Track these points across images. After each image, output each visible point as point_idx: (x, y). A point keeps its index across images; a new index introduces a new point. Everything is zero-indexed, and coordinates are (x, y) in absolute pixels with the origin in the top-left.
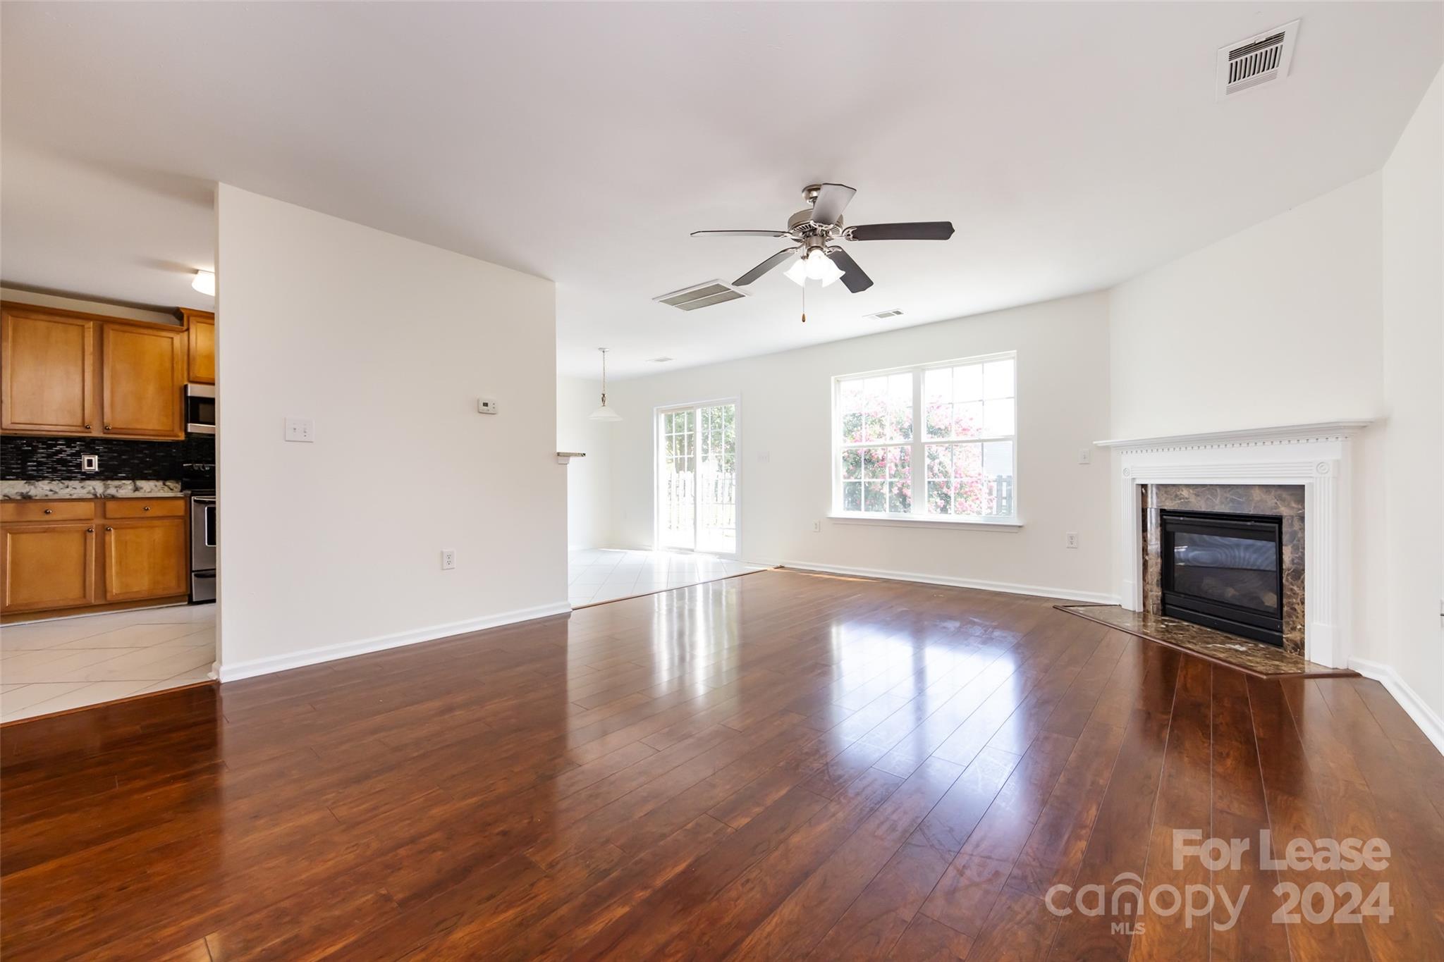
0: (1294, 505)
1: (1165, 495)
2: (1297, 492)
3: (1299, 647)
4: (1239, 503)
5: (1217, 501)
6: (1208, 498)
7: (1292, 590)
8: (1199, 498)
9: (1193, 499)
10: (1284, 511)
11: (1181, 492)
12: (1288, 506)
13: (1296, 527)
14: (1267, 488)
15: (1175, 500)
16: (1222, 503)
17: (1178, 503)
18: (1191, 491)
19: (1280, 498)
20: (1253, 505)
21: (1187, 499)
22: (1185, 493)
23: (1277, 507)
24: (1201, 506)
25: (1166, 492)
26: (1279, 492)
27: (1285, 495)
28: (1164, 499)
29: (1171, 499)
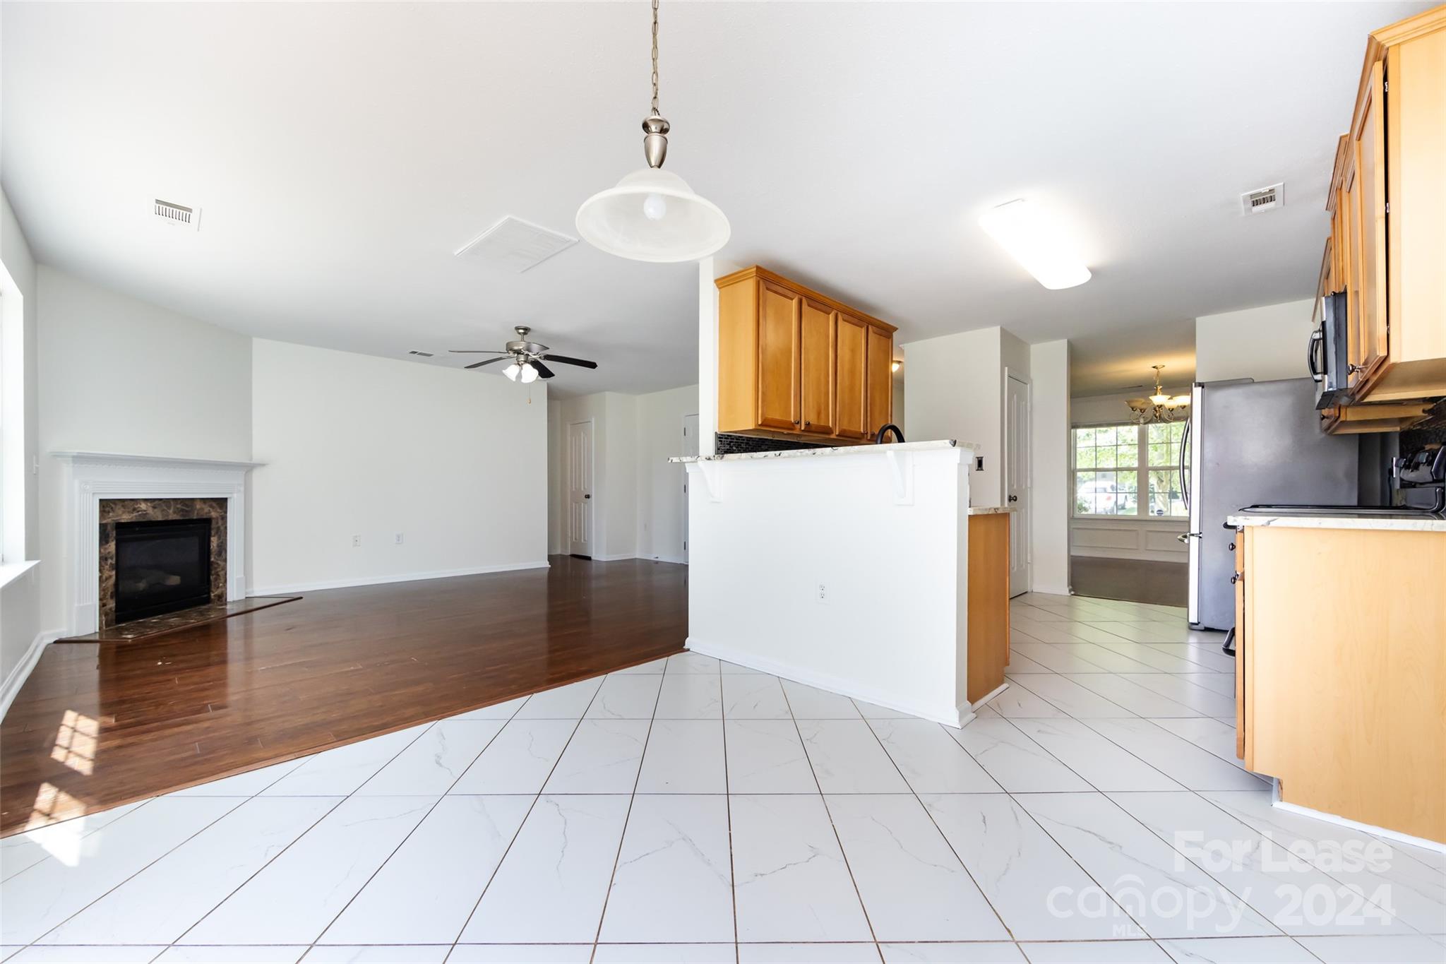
0: (219, 510)
1: (122, 509)
2: (222, 503)
3: (222, 598)
4: (187, 511)
5: (171, 511)
6: (163, 510)
7: (217, 563)
8: (156, 510)
9: (150, 511)
10: (214, 514)
11: (139, 505)
12: (216, 511)
13: (220, 522)
14: (204, 500)
15: (132, 513)
16: (174, 512)
17: (136, 516)
18: (149, 504)
19: (211, 506)
20: (196, 512)
21: (145, 511)
22: (143, 506)
23: (210, 512)
24: (158, 516)
25: (123, 506)
26: (210, 503)
27: (214, 505)
28: (120, 513)
29: (129, 512)
